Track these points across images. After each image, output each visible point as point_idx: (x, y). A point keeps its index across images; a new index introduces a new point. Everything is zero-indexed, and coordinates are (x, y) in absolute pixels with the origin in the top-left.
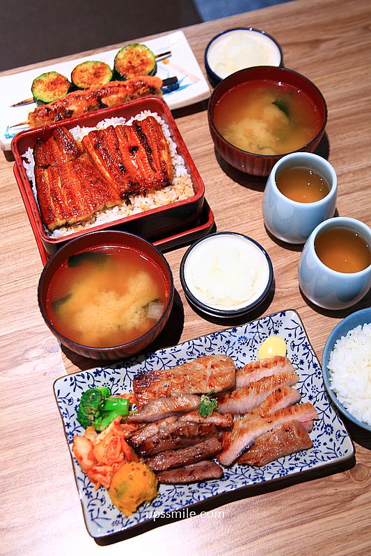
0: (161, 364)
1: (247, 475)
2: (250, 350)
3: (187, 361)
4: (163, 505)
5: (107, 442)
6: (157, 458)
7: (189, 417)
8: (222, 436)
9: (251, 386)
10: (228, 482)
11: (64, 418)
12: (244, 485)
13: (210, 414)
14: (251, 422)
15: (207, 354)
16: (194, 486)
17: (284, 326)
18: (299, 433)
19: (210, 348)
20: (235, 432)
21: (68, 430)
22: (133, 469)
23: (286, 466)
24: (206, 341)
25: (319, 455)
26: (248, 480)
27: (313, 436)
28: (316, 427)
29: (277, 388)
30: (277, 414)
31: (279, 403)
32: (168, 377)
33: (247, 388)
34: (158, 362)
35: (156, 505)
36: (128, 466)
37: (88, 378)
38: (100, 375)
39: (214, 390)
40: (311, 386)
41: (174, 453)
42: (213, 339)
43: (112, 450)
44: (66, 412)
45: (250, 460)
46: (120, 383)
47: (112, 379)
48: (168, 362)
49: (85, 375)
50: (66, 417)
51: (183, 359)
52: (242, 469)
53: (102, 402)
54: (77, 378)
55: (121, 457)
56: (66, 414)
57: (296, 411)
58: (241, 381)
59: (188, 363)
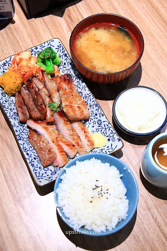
1: (22, 133)
2: (96, 129)
3: (82, 97)
4: (3, 97)
5: (29, 65)
6: (27, 91)
10: (17, 125)
12: (15, 131)
13: (51, 108)
14: (52, 133)
16: (15, 111)
17: (113, 143)
20: (46, 126)
21: (33, 48)
22: (16, 77)
24: (93, 102)
25: (37, 169)
26: (19, 133)
27: (51, 168)
28: (56, 168)
29: (75, 144)
30: (59, 145)
31: (66, 146)
32: (71, 89)
33: (72, 129)
34: (77, 82)
35: (3, 94)
36: (18, 76)
37: (63, 52)
38: (65, 57)
39: (64, 108)
41: (31, 99)
42: (95, 105)
44: (43, 46)
46: (65, 69)
47: (65, 64)
48: (79, 87)
49: (64, 50)
50: (40, 47)
51: (82, 94)
52: (27, 133)
53: (47, 56)
54: (62, 47)
55: (23, 73)
56: (42, 46)
57: (62, 155)
58: (76, 125)
59: (81, 98)
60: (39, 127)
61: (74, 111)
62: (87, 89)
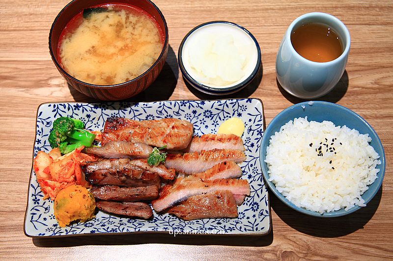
0: (132, 115)
1: (171, 224)
2: (213, 124)
3: (155, 118)
4: (93, 227)
5: (64, 163)
6: (102, 189)
7: (139, 163)
8: (164, 187)
9: (202, 153)
10: (153, 225)
11: (38, 135)
12: (164, 230)
13: (156, 164)
14: (191, 182)
15: (174, 117)
16: (125, 220)
17: (248, 111)
18: (228, 202)
19: (178, 113)
20: (175, 186)
21: (36, 145)
22: (76, 190)
23: (207, 226)
24: (175, 106)
25: (238, 226)
26: (169, 227)
27: (241, 209)
28: (246, 202)
29: (224, 161)
30: (215, 182)
31: (221, 173)
32: (135, 126)
33: (197, 155)
34: (130, 112)
35: (87, 225)
36: (74, 187)
37: (69, 109)
38: (79, 110)
39: (166, 146)
40: (253, 167)
41: (118, 189)
42: (182, 105)
43: (66, 171)
45: (178, 212)
46: (95, 121)
47: (88, 116)
48: (139, 115)
49: (67, 106)
50: (39, 135)
51: (152, 115)
52: (170, 218)
53: (69, 129)
54: (59, 106)
55: (72, 178)
56: (40, 132)
57: (233, 183)
58: (195, 147)
59: (156, 120)
60: (174, 196)
61: (177, 136)
62: (150, 104)
